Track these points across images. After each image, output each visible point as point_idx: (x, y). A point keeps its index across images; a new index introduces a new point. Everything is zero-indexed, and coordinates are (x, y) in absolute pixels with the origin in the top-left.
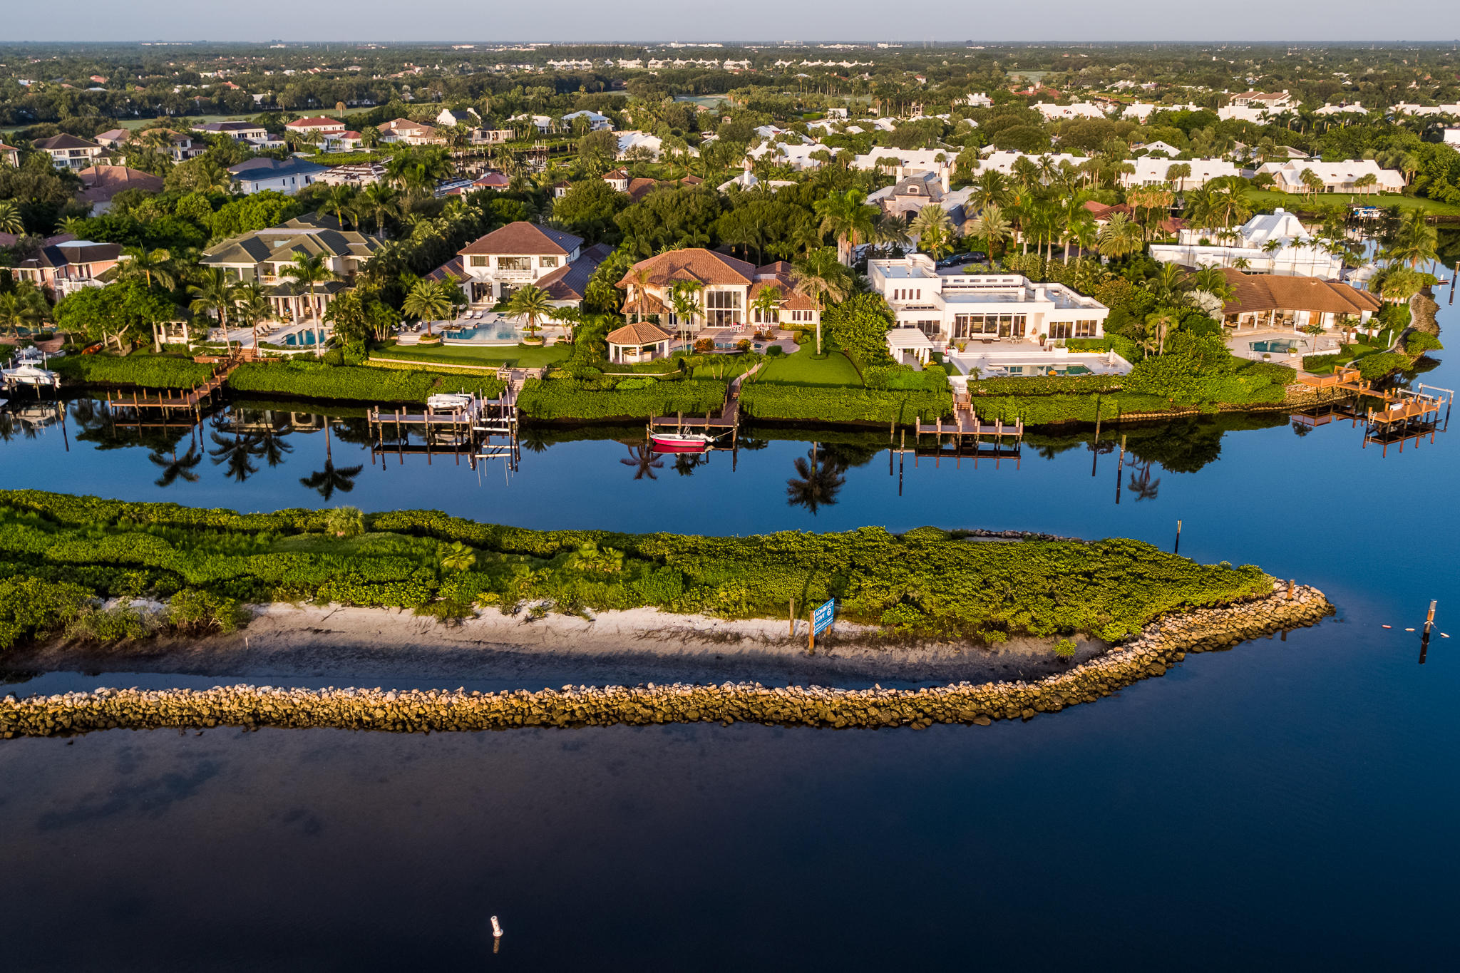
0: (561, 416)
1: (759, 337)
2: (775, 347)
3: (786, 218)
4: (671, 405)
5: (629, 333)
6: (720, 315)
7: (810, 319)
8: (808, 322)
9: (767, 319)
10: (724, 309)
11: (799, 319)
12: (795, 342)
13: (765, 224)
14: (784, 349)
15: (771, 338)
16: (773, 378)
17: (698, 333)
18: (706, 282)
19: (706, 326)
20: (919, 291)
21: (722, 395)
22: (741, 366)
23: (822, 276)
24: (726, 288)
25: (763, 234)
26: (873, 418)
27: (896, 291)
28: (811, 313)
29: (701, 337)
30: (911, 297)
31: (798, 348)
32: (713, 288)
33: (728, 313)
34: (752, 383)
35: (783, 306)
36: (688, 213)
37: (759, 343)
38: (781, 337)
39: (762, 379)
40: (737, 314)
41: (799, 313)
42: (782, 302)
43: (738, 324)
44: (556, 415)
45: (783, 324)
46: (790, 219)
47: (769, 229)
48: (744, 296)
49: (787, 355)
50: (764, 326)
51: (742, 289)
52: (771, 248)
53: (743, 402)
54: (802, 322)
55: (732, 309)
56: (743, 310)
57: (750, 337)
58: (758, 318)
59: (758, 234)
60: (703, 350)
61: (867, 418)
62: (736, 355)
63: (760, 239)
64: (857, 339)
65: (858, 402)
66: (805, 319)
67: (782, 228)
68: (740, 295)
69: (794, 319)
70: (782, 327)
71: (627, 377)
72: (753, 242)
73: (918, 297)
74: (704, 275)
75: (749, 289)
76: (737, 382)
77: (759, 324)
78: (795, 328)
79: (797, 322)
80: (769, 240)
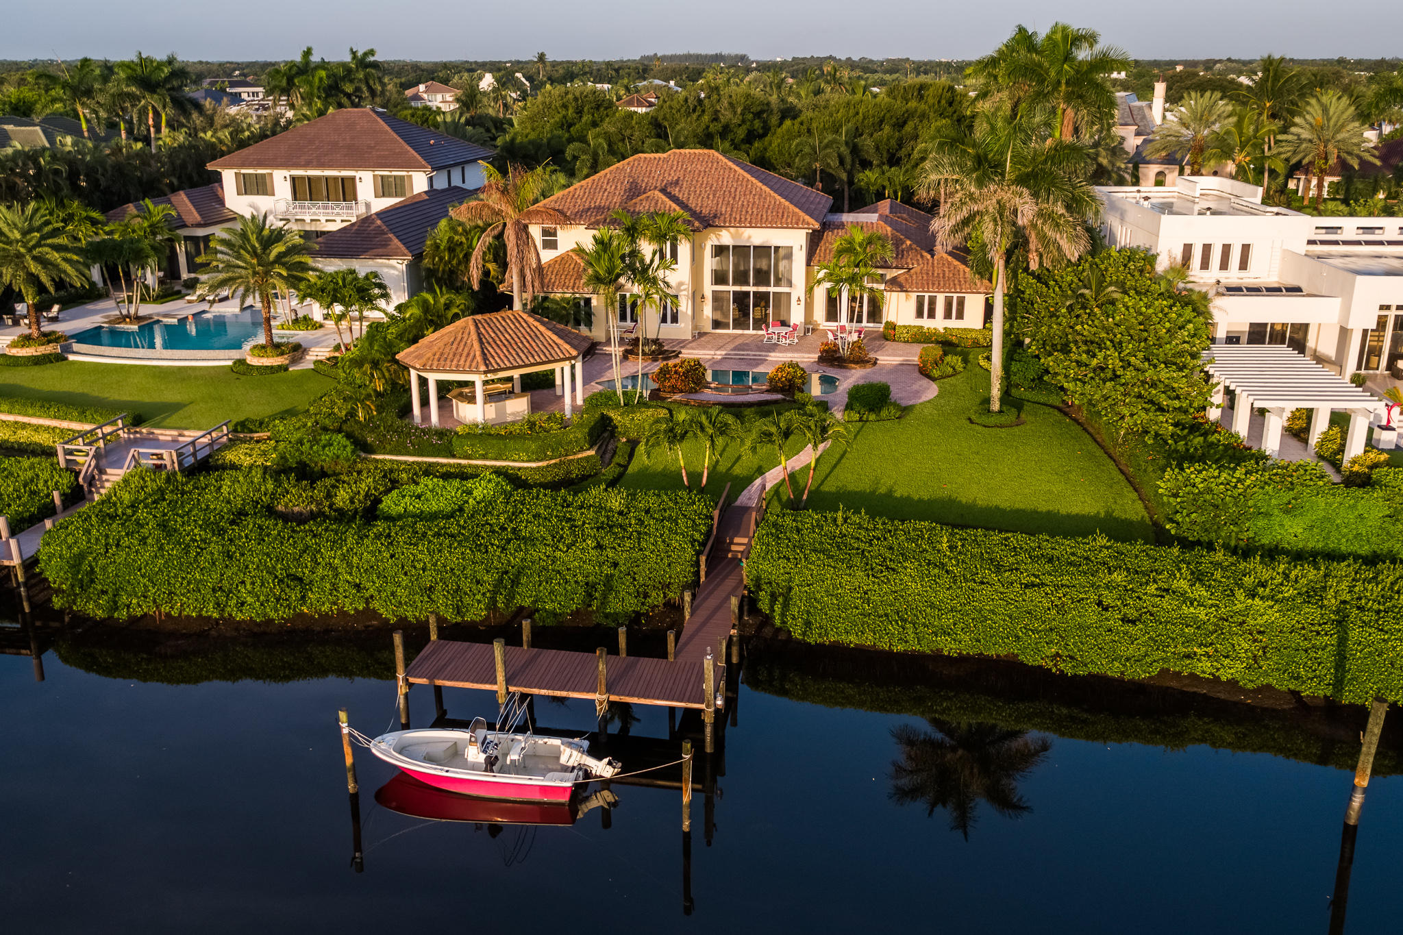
0: (147, 608)
1: (831, 357)
2: (871, 387)
3: (900, 125)
4: (515, 582)
5: (457, 340)
6: (741, 298)
7: (960, 316)
8: (953, 323)
9: (855, 316)
10: (751, 289)
11: (932, 315)
12: (924, 372)
13: (858, 133)
14: (896, 393)
15: (862, 361)
16: (864, 485)
17: (683, 343)
18: (707, 222)
19: (708, 327)
20: (1246, 249)
21: (690, 552)
22: (764, 450)
23: (1022, 180)
24: (757, 236)
25: (855, 150)
26: (1230, 671)
27: (1188, 249)
28: (961, 302)
29: (688, 354)
30: (1224, 266)
31: (931, 391)
32: (726, 237)
33: (762, 298)
34: (795, 505)
35: (895, 284)
36: (716, 119)
37: (832, 372)
38: (889, 358)
39: (830, 487)
40: (782, 301)
41: (932, 302)
42: (890, 274)
43: (784, 323)
44: (135, 606)
45: (891, 326)
46: (909, 128)
47: (867, 143)
48: (800, 257)
49: (905, 410)
50: (844, 331)
51: (795, 239)
52: (869, 177)
53: (758, 582)
54: (939, 324)
55: (772, 289)
56: (798, 290)
57: (807, 358)
58: (832, 312)
59: (844, 150)
60: (674, 390)
61: (1204, 667)
62: (763, 409)
63: (848, 160)
64: (1129, 374)
65: (1167, 602)
66: (948, 315)
67: (893, 142)
68: (789, 256)
69: (920, 314)
70: (890, 334)
71: (428, 471)
72: (834, 163)
73: (1243, 265)
74: (705, 205)
75: (814, 240)
76: (750, 496)
77: (833, 325)
78: (920, 337)
79: (926, 323)
80: (866, 164)
